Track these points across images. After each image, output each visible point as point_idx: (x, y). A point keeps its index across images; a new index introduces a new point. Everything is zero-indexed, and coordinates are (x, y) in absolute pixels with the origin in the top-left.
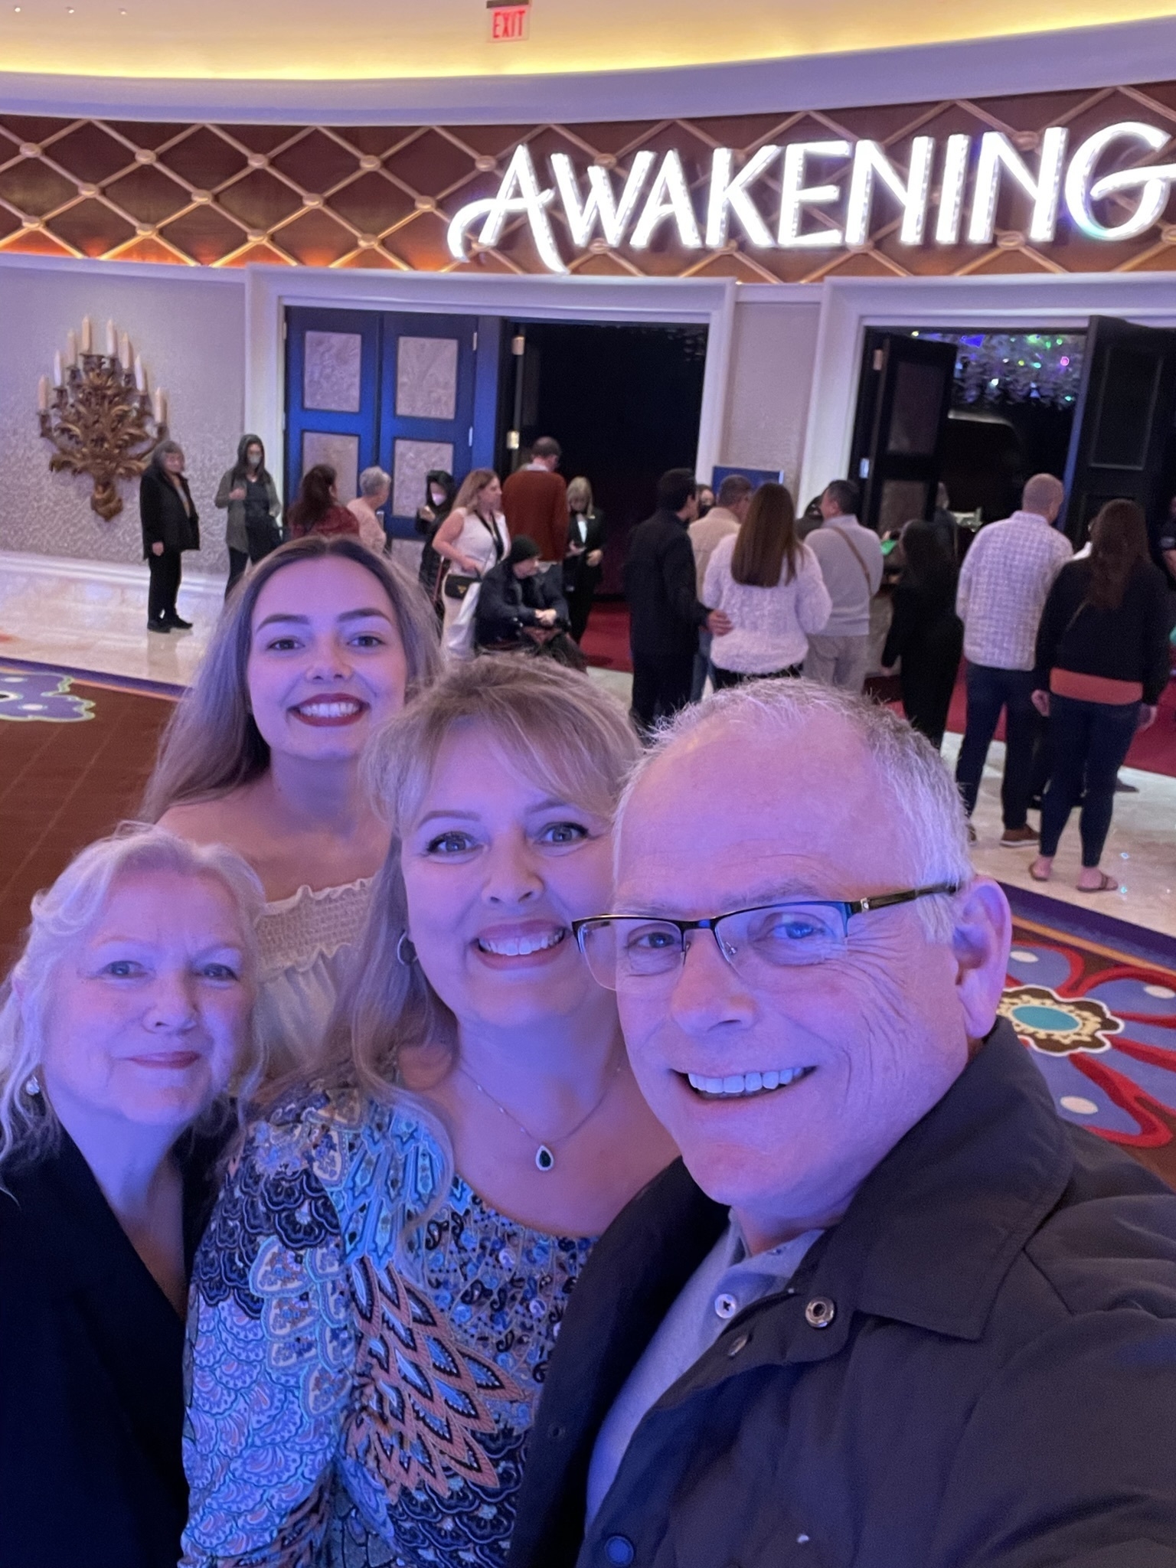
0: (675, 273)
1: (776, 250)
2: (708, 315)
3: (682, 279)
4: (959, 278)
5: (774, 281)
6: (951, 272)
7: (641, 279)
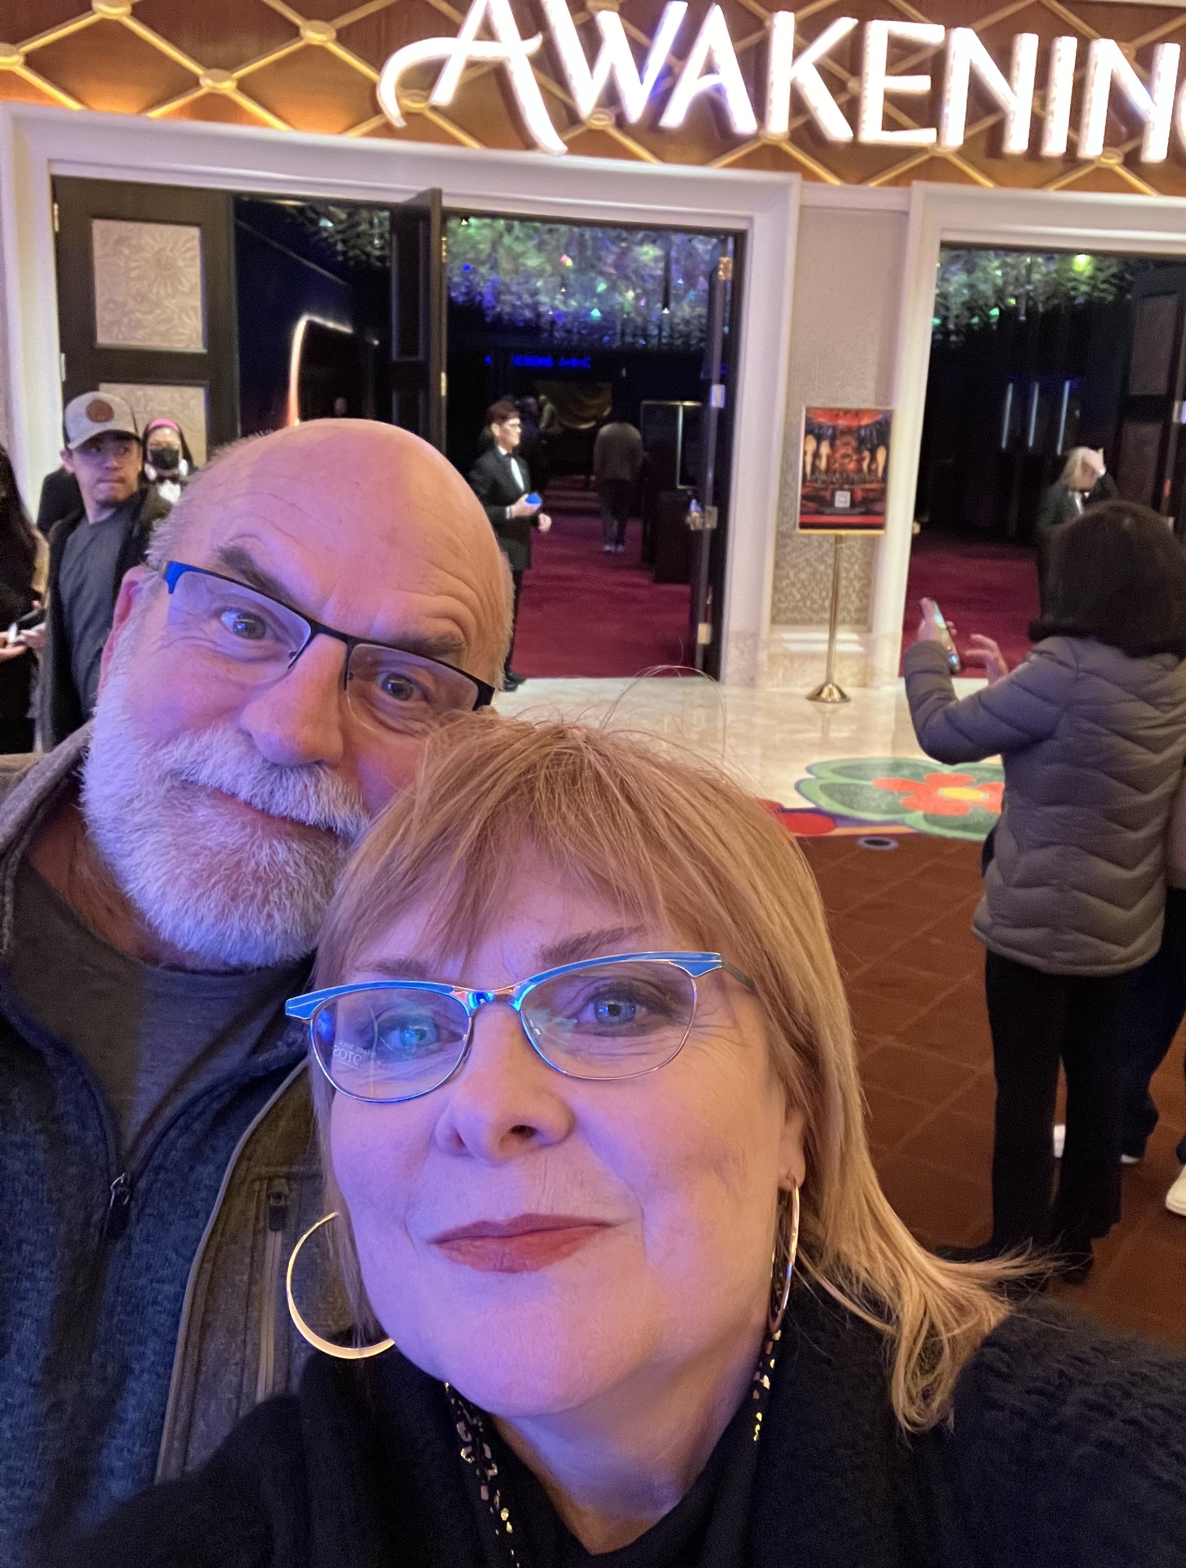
0: (704, 162)
1: (855, 145)
2: (750, 220)
3: (715, 171)
4: (1051, 193)
5: (834, 181)
6: (1041, 185)
7: (652, 166)
